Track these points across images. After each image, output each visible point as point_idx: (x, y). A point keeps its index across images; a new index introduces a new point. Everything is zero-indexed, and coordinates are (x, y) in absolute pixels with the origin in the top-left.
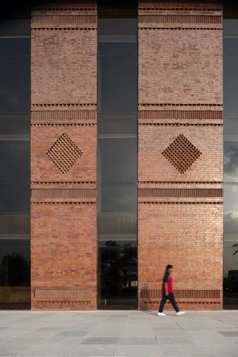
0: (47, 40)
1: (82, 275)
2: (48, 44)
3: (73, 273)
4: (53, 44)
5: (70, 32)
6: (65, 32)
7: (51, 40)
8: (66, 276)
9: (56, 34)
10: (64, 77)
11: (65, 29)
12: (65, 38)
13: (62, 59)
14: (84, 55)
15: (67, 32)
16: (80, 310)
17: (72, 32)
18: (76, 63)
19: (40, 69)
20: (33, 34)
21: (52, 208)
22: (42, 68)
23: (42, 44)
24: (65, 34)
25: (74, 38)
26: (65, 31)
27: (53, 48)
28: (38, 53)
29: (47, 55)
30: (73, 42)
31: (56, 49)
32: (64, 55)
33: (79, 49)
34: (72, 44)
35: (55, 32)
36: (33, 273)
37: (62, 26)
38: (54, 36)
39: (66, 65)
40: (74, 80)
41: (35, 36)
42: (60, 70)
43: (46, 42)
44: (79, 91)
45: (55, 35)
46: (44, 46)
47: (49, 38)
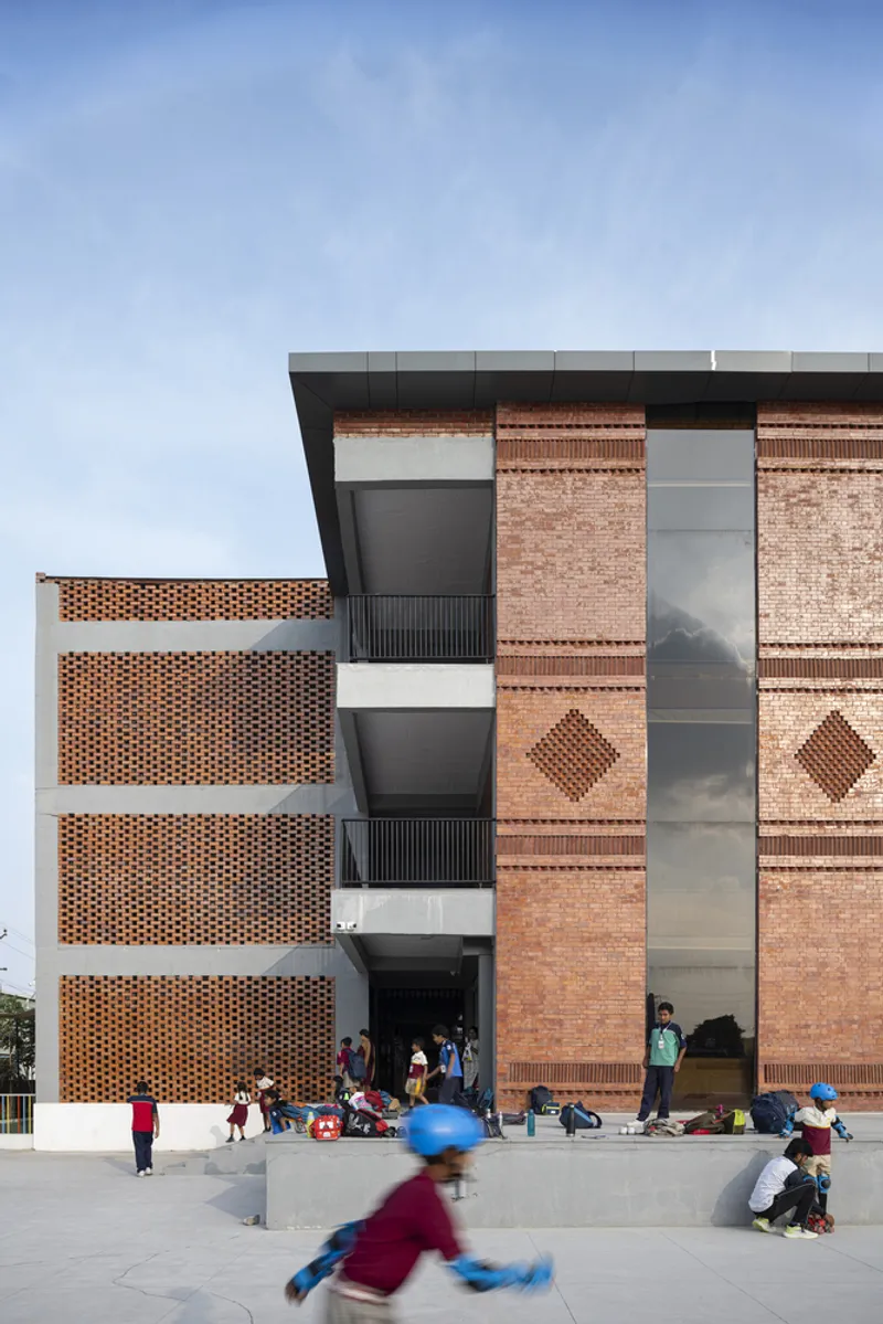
0: (795, 496)
1: (875, 1030)
2: (795, 504)
3: (855, 1026)
4: (809, 505)
5: (846, 479)
6: (833, 479)
7: (803, 496)
8: (838, 1033)
9: (813, 482)
10: (834, 580)
11: (832, 471)
12: (835, 492)
13: (828, 539)
14: (877, 532)
15: (838, 479)
16: (870, 1111)
17: (850, 478)
18: (860, 549)
19: (779, 562)
20: (763, 482)
21: (806, 880)
22: (784, 561)
23: (783, 504)
24: (836, 483)
25: (855, 492)
26: (834, 475)
27: (809, 514)
28: (773, 526)
29: (797, 531)
30: (850, 501)
31: (814, 518)
32: (833, 531)
33: (866, 518)
34: (851, 506)
35: (812, 478)
36: (764, 1026)
37: (828, 464)
38: (810, 487)
39: (836, 553)
40: (856, 589)
41: (767, 487)
42: (825, 566)
43: (793, 500)
44: (866, 614)
45: (813, 485)
46: (787, 510)
47: (800, 492)
